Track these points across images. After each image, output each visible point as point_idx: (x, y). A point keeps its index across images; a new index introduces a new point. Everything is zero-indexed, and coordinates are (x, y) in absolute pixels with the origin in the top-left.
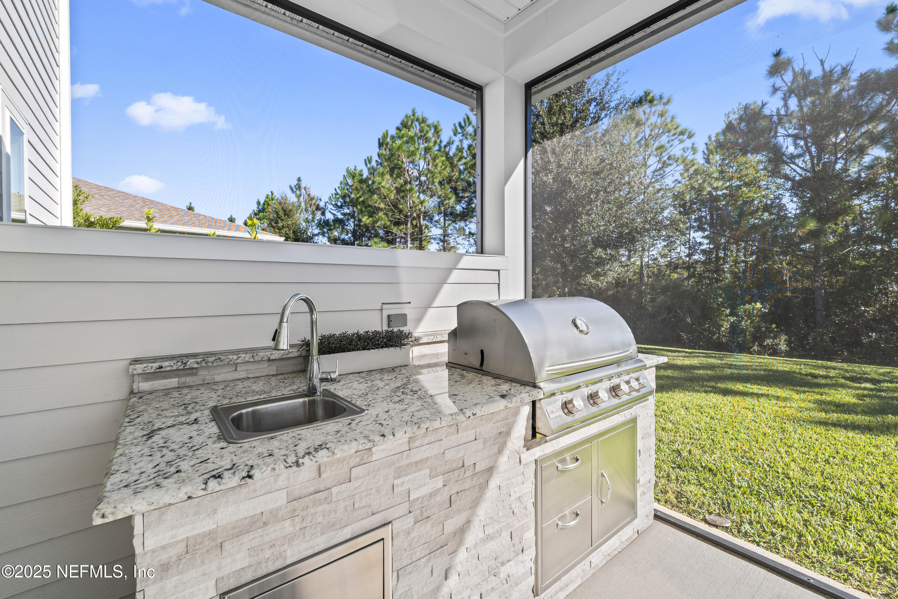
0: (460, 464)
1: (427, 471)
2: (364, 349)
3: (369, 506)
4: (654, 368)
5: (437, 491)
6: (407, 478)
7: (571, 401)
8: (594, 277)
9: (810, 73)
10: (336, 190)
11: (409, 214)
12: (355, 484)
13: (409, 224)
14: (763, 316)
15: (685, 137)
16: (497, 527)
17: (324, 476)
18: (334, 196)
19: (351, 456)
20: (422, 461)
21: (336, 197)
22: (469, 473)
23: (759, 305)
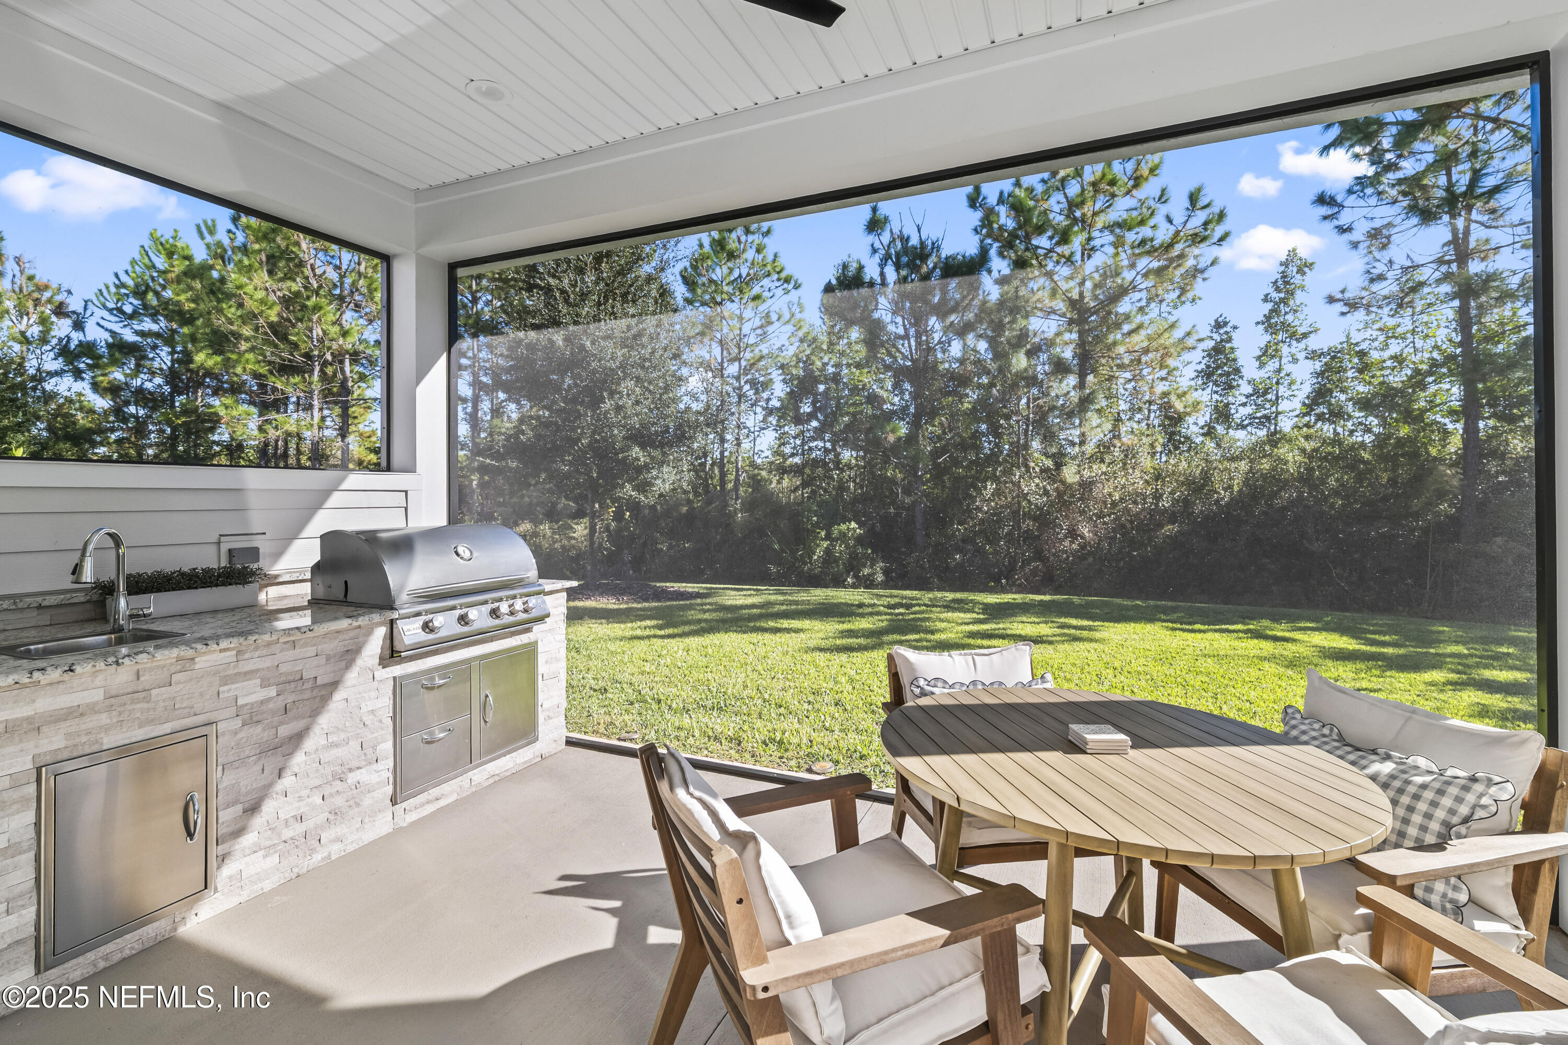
0: (298, 677)
1: (258, 681)
2: (189, 588)
3: (192, 707)
4: (565, 594)
5: (269, 700)
6: (234, 686)
7: (431, 621)
8: (637, 488)
9: (908, 238)
10: (117, 275)
11: (316, 353)
12: (174, 688)
13: (316, 373)
14: (859, 540)
15: (791, 286)
16: (343, 736)
17: (142, 679)
18: (113, 289)
19: (171, 664)
20: (252, 672)
21: (118, 294)
22: (308, 685)
23: (853, 525)
